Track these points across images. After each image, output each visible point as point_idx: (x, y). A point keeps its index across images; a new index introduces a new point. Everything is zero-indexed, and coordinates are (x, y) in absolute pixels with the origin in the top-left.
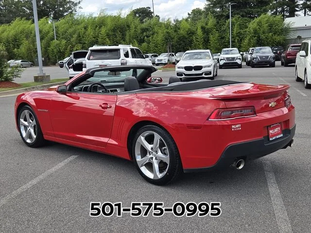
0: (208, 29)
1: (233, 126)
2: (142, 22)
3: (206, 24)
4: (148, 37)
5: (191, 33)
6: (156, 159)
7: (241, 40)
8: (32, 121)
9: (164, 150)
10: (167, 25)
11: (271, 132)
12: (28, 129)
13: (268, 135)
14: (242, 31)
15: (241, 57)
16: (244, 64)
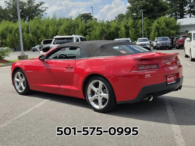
0: (128, 27)
1: (146, 75)
2: (86, 22)
3: (127, 24)
4: (89, 31)
5: (118, 29)
6: (100, 97)
7: (149, 33)
8: (23, 78)
9: (105, 91)
10: (102, 25)
11: (168, 79)
12: (20, 84)
13: (167, 81)
14: (150, 28)
15: (150, 44)
16: (152, 48)
